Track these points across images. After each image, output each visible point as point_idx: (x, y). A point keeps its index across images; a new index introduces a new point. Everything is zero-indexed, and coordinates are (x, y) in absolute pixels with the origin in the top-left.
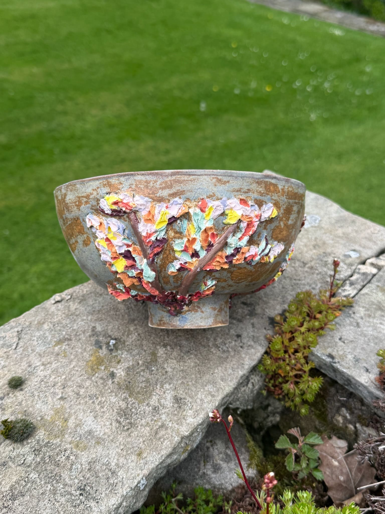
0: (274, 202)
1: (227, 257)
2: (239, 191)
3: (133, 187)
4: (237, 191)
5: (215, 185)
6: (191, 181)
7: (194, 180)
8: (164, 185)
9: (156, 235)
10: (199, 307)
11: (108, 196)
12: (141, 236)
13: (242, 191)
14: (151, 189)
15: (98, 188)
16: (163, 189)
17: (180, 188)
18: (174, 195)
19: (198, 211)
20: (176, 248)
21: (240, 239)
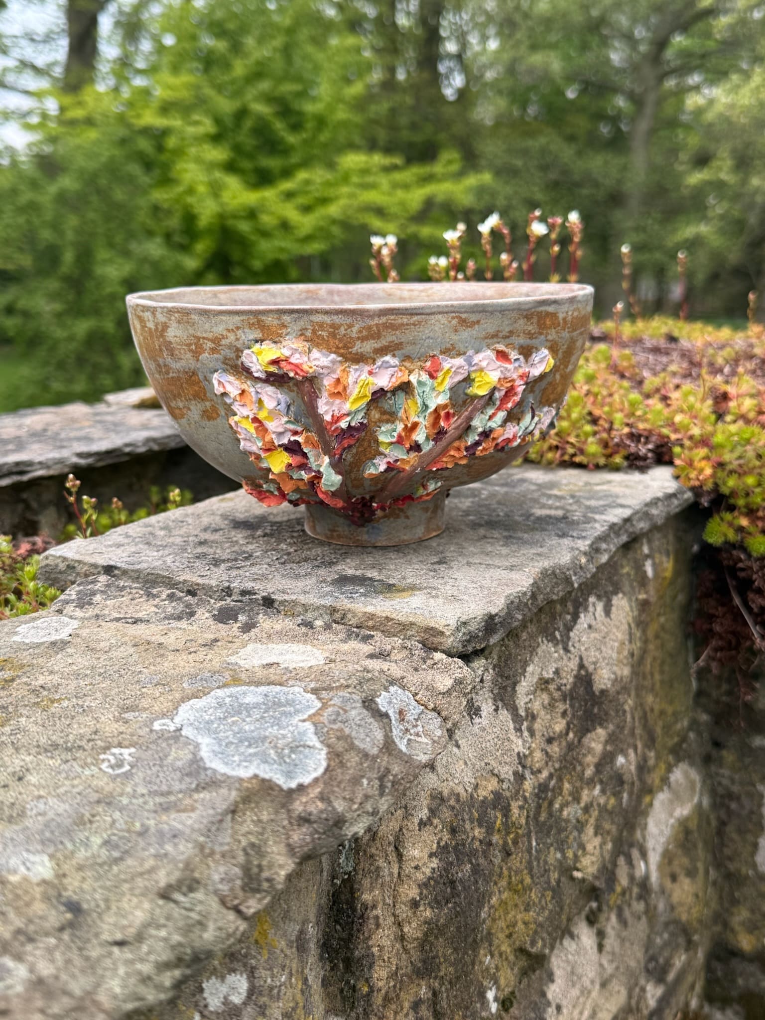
0: (549, 344)
1: (467, 449)
2: (495, 336)
3: (308, 334)
4: (493, 337)
5: (456, 331)
6: (414, 325)
7: (420, 323)
8: (365, 333)
9: (348, 419)
10: (402, 510)
11: (258, 345)
12: (322, 420)
13: (501, 335)
14: (340, 340)
15: (238, 328)
16: (363, 339)
17: (394, 338)
18: (383, 351)
19: (425, 377)
20: (382, 438)
21: (491, 418)
